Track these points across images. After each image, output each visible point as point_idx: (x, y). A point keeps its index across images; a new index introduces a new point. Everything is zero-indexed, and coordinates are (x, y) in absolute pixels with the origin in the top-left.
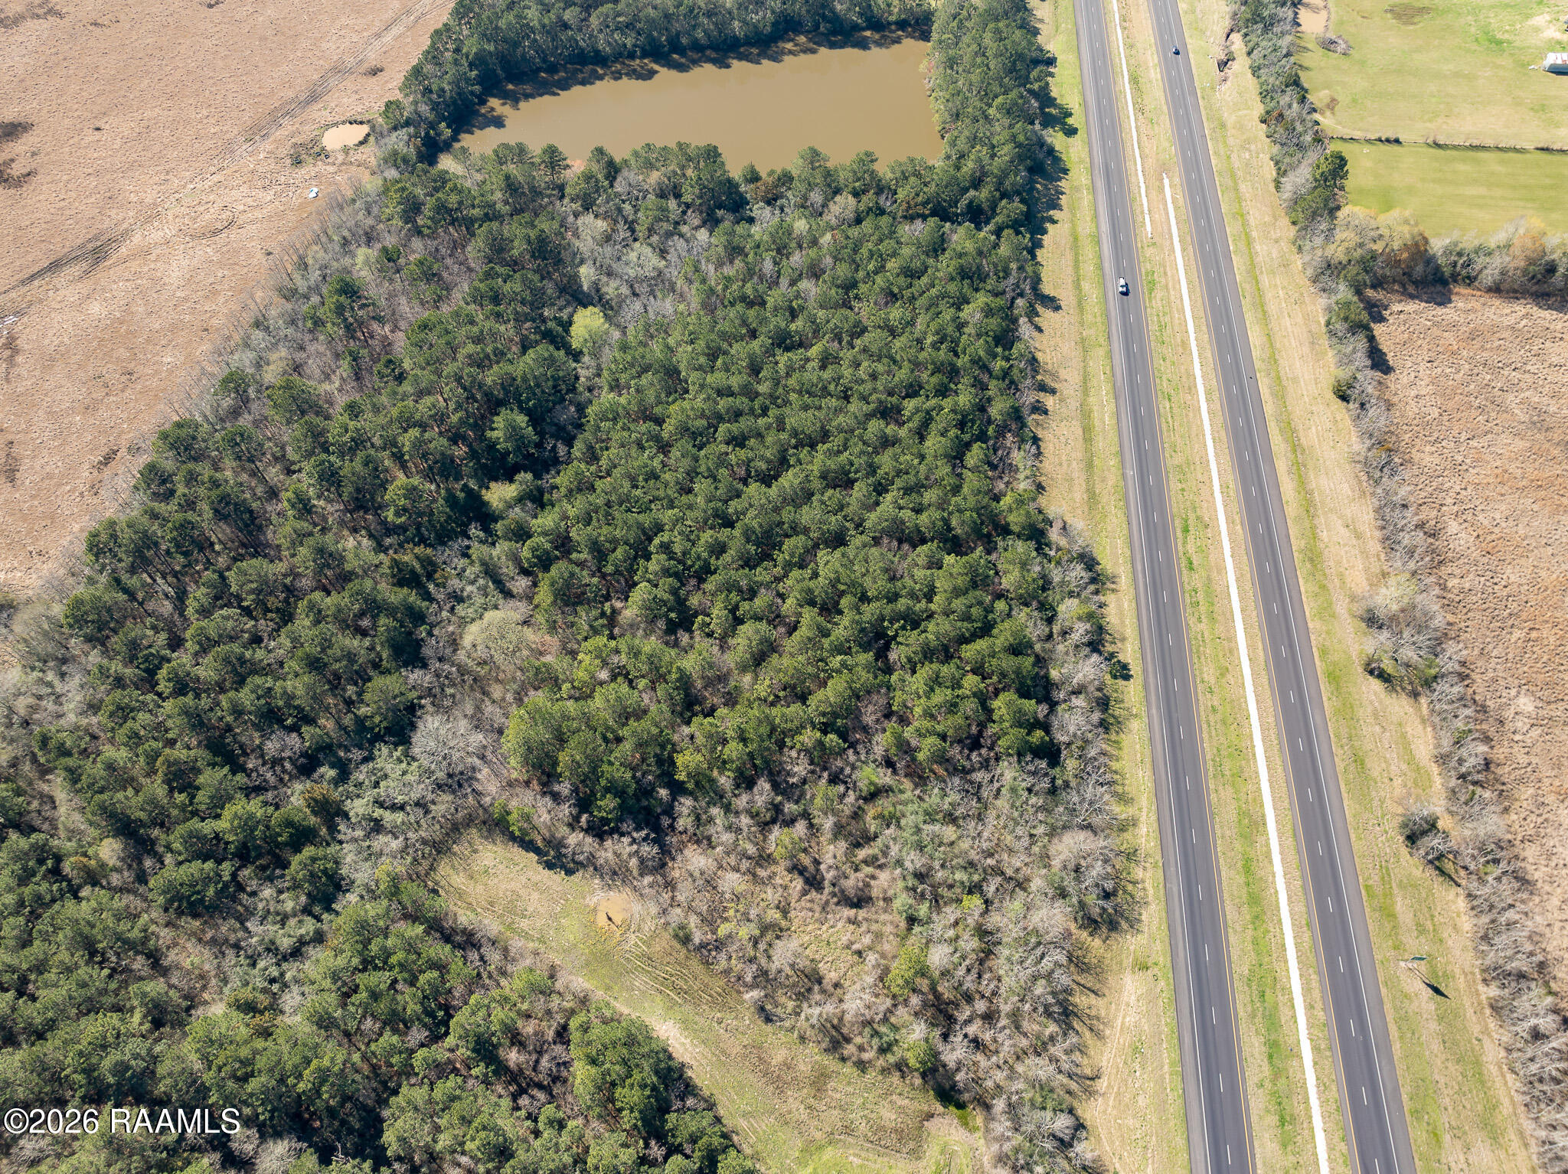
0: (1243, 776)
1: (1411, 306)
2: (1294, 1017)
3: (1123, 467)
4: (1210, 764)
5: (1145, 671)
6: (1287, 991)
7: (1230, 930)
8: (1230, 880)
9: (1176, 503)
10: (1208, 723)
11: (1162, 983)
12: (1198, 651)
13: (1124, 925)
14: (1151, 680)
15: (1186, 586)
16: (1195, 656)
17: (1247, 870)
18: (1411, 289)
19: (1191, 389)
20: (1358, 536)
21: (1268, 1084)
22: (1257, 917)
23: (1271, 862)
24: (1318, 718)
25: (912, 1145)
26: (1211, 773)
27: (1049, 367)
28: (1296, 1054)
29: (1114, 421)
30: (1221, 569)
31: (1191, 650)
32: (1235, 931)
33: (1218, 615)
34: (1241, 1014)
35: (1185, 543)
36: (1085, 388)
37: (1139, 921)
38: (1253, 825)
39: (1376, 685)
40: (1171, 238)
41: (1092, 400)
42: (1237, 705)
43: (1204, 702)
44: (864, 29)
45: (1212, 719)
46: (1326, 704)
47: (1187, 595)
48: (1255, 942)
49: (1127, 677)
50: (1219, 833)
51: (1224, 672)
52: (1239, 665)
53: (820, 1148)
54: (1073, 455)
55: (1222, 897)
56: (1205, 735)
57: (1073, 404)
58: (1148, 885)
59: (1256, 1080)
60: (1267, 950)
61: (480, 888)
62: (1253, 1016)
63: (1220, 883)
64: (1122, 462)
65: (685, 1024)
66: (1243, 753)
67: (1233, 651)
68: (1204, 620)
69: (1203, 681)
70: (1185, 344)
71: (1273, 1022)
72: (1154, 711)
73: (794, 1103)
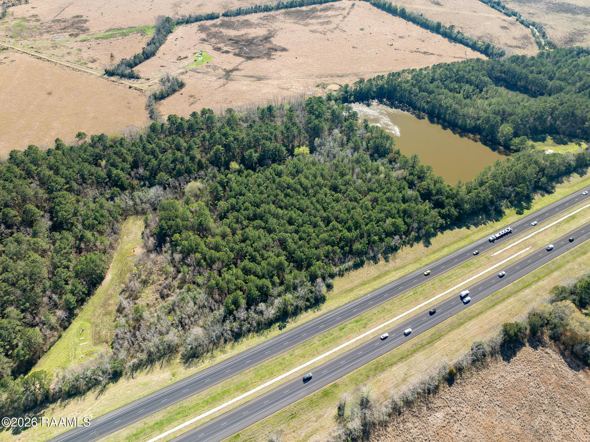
0: (262, 379)
1: (557, 356)
2: (175, 427)
3: (370, 293)
4: (260, 365)
5: (286, 332)
6: (184, 421)
7: (198, 394)
8: (217, 388)
9: (366, 314)
10: (277, 359)
11: (170, 381)
12: (305, 345)
13: (187, 365)
14: (283, 336)
15: (331, 331)
16: (302, 344)
17: (224, 393)
18: (567, 353)
19: (427, 298)
20: (404, 380)
21: (147, 425)
22: (207, 402)
23: (232, 399)
24: (302, 394)
25: (97, 342)
26: (256, 367)
27: (397, 256)
28: (162, 431)
29: (388, 282)
30: (348, 339)
31: (304, 342)
32: (198, 396)
33: (326, 346)
34: (168, 409)
35: (351, 323)
36: (396, 269)
37: (190, 368)
38: (243, 388)
39: (335, 411)
40: (498, 262)
41: (394, 273)
42: (291, 365)
43: (286, 355)
44: (501, 146)
45: (279, 359)
46: (311, 394)
47: (327, 332)
48: (197, 404)
49: (280, 329)
50: (234, 377)
51: (303, 356)
52: (309, 360)
53: (90, 322)
54: (364, 278)
55: (209, 387)
56: (271, 360)
57: (387, 268)
58: (203, 365)
59: (147, 421)
60: (196, 409)
61: (130, 225)
62: (169, 413)
63: (214, 385)
64: (372, 292)
65: (113, 279)
66: (272, 375)
67: (314, 356)
68: (321, 342)
69: (293, 351)
70: (447, 288)
71: (170, 421)
72: (271, 341)
73: (99, 311)
